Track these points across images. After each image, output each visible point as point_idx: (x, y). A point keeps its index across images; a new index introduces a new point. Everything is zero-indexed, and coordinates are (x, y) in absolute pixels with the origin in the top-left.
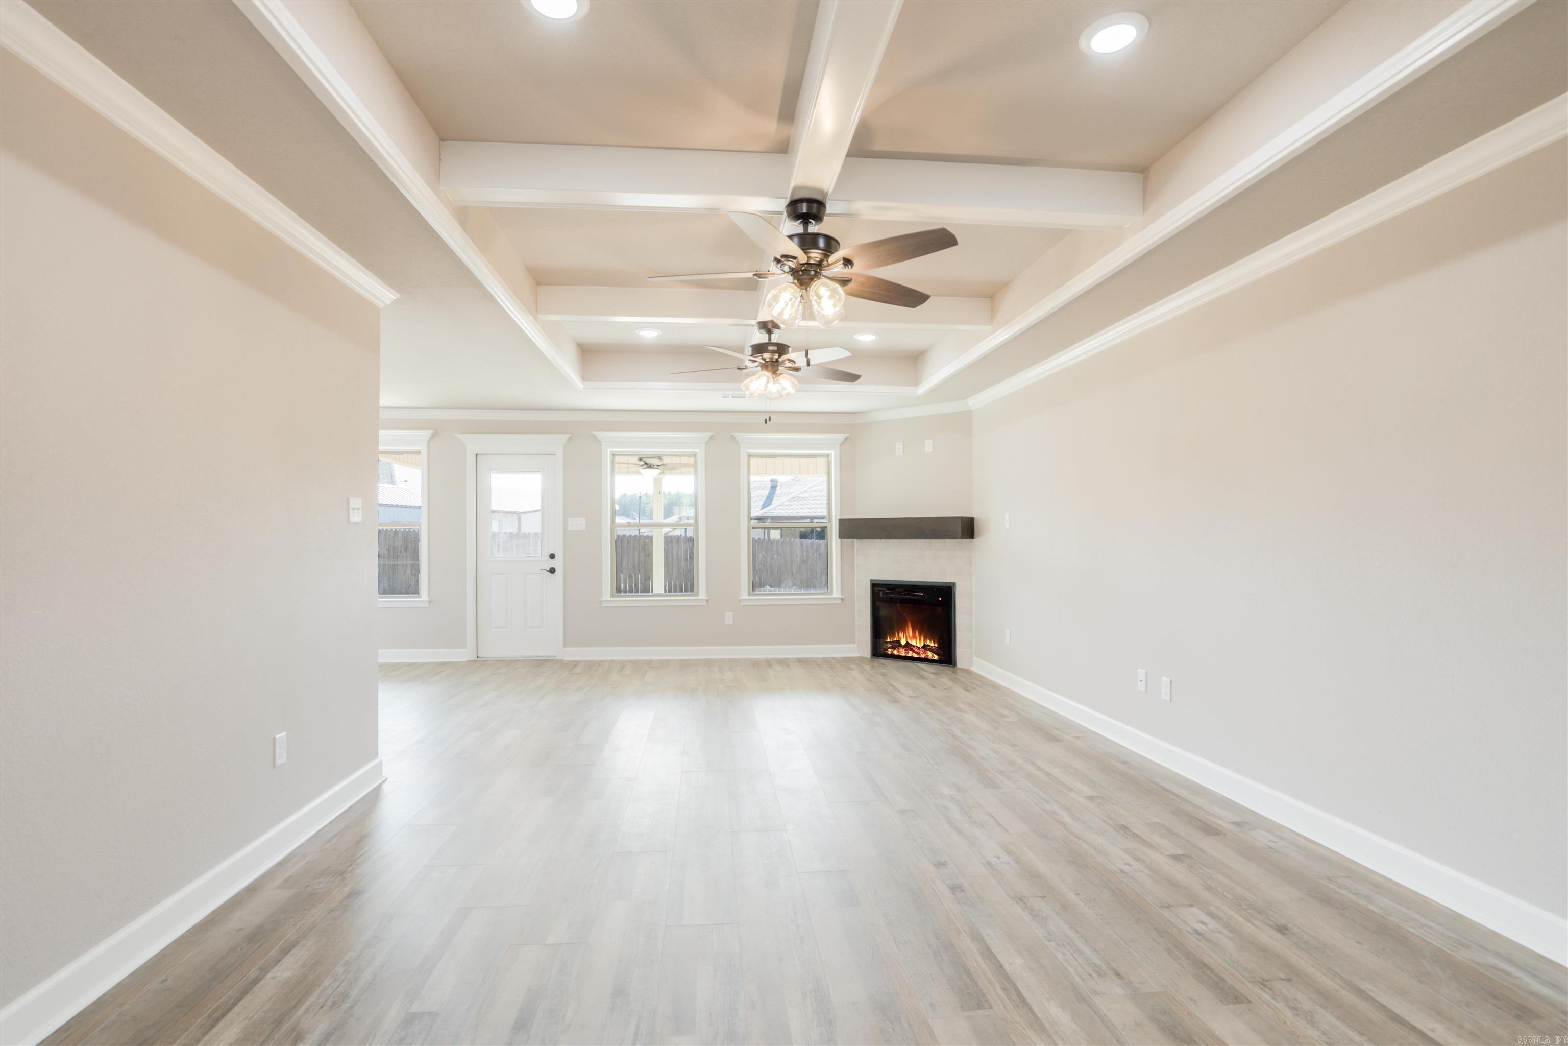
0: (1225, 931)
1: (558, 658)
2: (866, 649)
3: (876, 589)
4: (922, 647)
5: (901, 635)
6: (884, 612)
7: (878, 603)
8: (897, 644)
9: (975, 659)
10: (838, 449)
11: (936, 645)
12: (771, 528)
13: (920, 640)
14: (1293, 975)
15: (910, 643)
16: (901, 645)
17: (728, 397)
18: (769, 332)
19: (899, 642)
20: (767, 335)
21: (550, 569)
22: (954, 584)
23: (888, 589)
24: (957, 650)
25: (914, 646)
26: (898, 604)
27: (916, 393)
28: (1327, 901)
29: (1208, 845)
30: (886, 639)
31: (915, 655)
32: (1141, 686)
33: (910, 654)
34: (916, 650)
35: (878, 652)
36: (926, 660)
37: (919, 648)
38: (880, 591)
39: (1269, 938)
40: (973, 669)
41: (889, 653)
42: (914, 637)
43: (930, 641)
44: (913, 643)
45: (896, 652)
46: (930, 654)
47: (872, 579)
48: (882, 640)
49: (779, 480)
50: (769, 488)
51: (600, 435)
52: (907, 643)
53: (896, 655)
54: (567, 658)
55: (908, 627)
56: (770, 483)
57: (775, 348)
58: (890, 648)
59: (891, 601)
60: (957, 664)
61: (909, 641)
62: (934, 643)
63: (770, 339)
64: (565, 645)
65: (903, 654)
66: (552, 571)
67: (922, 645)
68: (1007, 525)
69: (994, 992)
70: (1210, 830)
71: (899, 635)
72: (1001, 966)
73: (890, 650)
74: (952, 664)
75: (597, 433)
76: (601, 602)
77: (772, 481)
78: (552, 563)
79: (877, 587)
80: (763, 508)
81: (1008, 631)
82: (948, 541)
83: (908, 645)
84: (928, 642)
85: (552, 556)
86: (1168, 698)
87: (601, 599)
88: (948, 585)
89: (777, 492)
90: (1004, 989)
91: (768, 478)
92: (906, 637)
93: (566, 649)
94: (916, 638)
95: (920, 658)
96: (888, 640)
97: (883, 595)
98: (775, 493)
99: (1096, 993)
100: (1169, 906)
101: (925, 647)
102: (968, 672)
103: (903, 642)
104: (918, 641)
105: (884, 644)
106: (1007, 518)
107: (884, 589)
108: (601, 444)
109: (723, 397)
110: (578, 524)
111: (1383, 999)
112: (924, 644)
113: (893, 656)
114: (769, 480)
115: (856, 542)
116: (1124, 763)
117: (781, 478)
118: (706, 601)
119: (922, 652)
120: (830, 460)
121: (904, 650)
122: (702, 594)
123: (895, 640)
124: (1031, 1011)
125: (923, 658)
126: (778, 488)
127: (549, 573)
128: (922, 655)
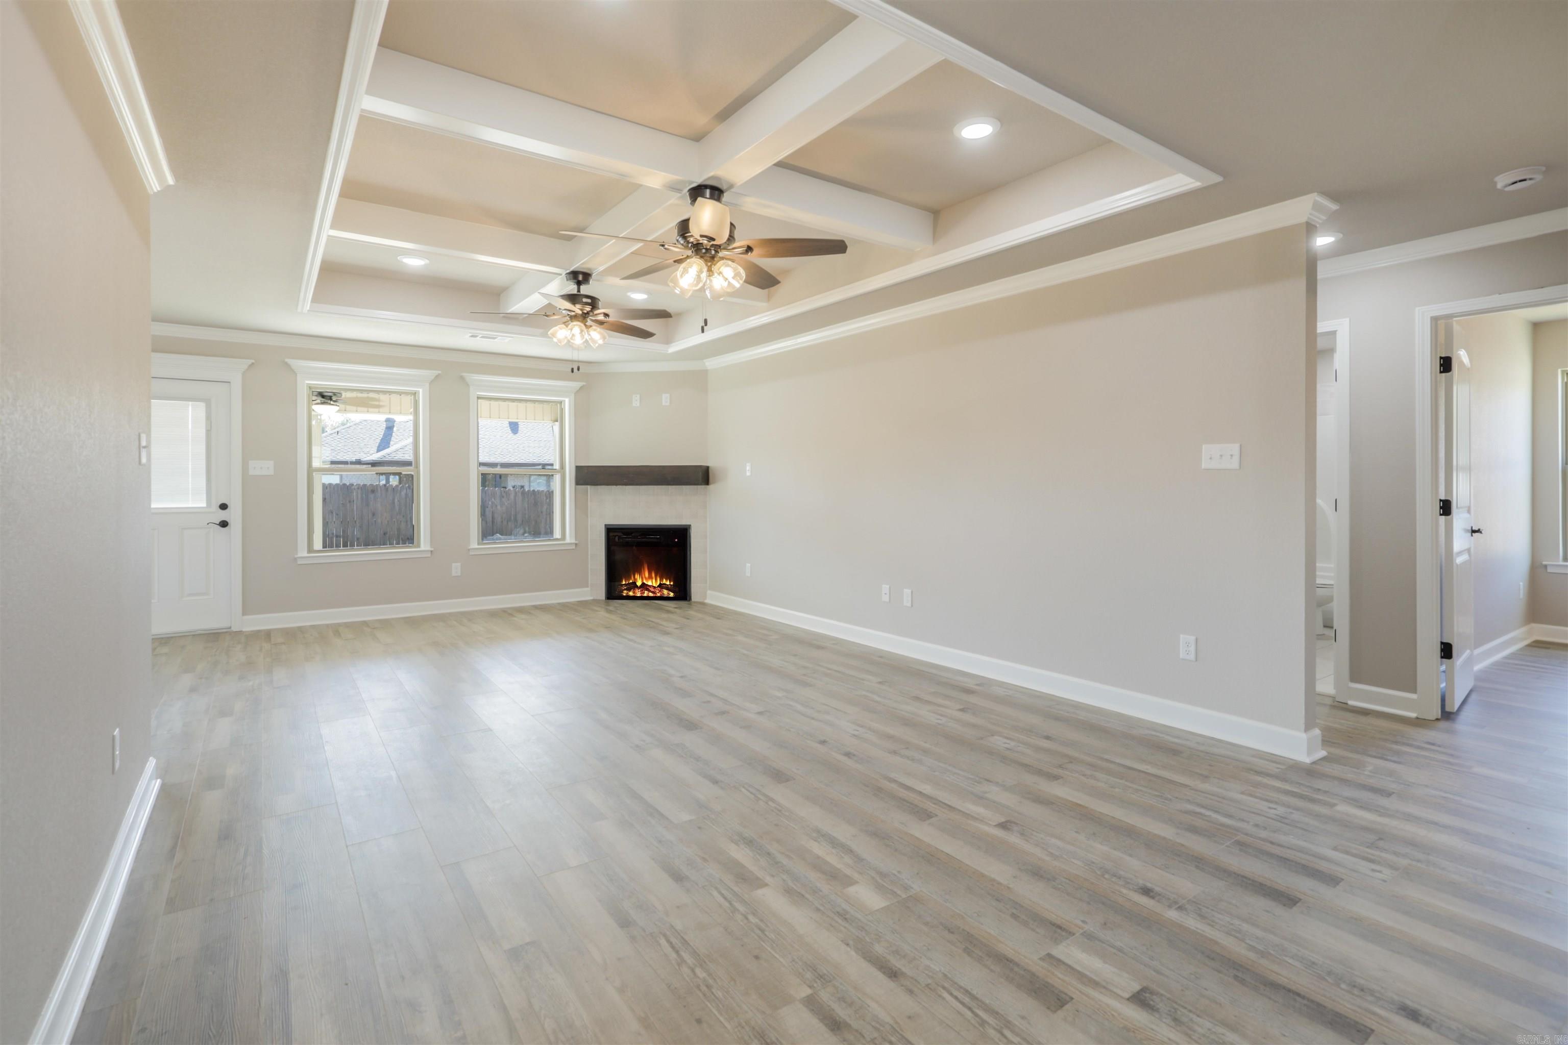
0: (1020, 745)
1: (234, 629)
2: (600, 591)
3: (611, 534)
4: (658, 586)
5: (637, 576)
6: (619, 556)
7: (612, 548)
8: (633, 586)
9: (709, 592)
10: (573, 396)
11: (672, 583)
12: (390, 474)
13: (656, 580)
14: (1072, 760)
15: (646, 583)
16: (637, 586)
17: (476, 336)
18: (579, 283)
19: (634, 583)
20: (575, 287)
21: (220, 523)
22: (690, 526)
23: (624, 534)
24: (692, 585)
25: (650, 586)
26: (634, 548)
27: (667, 351)
28: (1057, 719)
29: (973, 699)
30: (622, 581)
31: (651, 595)
32: (886, 598)
33: (646, 594)
34: (652, 589)
35: (613, 593)
36: (662, 598)
37: (654, 587)
38: (616, 536)
39: (1046, 744)
40: (708, 601)
41: (624, 595)
42: (650, 577)
43: (666, 580)
44: (649, 583)
45: (631, 594)
46: (665, 592)
47: (606, 524)
48: (617, 583)
49: (396, 420)
50: (384, 428)
51: (296, 364)
52: (643, 584)
53: (631, 596)
54: (247, 629)
55: (644, 570)
56: (385, 423)
57: (589, 301)
58: (625, 590)
59: (627, 545)
60: (692, 598)
61: (645, 581)
62: (670, 582)
63: (579, 291)
64: (244, 613)
65: (639, 595)
66: (224, 524)
67: (658, 584)
68: (748, 474)
69: (930, 807)
70: (968, 691)
71: (634, 577)
72: (921, 792)
73: (625, 592)
74: (687, 600)
75: (291, 361)
76: (296, 559)
77: (388, 420)
78: (223, 515)
79: (611, 531)
80: (379, 450)
81: (748, 565)
82: (684, 487)
83: (644, 587)
84: (664, 581)
85: (224, 507)
86: (909, 604)
87: (296, 556)
88: (685, 527)
89: (393, 434)
90: (934, 804)
91: (382, 417)
92: (642, 578)
93: (246, 617)
94: (652, 578)
95: (656, 596)
96: (624, 583)
97: (619, 539)
98: (391, 435)
99: (986, 793)
100: (982, 738)
101: (661, 586)
102: (703, 604)
103: (639, 583)
104: (654, 581)
105: (619, 587)
106: (748, 468)
107: (620, 534)
108: (296, 374)
109: (472, 336)
110: (263, 468)
111: (1118, 761)
112: (660, 583)
113: (628, 598)
114: (384, 420)
115: (589, 488)
116: (881, 657)
117: (398, 418)
118: (430, 553)
119: (657, 591)
120: (563, 407)
121: (640, 590)
122: (424, 543)
123: (631, 581)
124: (960, 811)
125: (658, 596)
126: (395, 429)
127: (218, 527)
128: (658, 594)
